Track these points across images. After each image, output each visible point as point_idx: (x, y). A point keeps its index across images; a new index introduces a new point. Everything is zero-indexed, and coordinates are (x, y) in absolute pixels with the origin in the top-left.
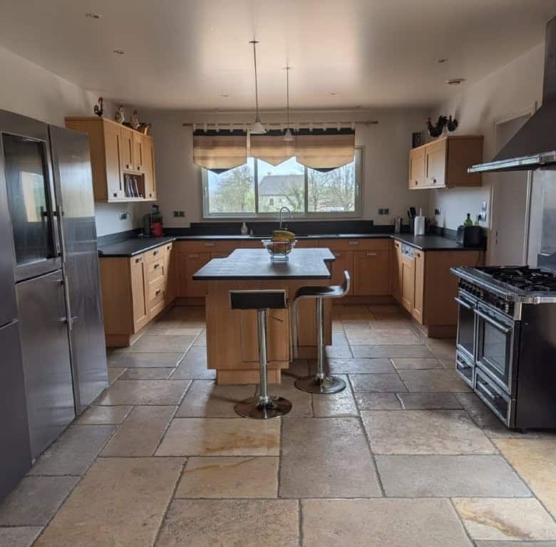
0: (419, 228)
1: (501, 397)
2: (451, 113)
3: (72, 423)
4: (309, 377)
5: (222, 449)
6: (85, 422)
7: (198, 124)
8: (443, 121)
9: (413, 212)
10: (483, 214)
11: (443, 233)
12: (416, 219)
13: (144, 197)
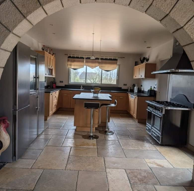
0: (136, 90)
1: (158, 136)
2: (147, 56)
3: (36, 138)
4: (103, 130)
5: (80, 146)
6: (39, 138)
7: (69, 55)
8: (144, 58)
9: (134, 86)
10: (155, 86)
11: (143, 92)
12: (135, 87)
13: (52, 76)
